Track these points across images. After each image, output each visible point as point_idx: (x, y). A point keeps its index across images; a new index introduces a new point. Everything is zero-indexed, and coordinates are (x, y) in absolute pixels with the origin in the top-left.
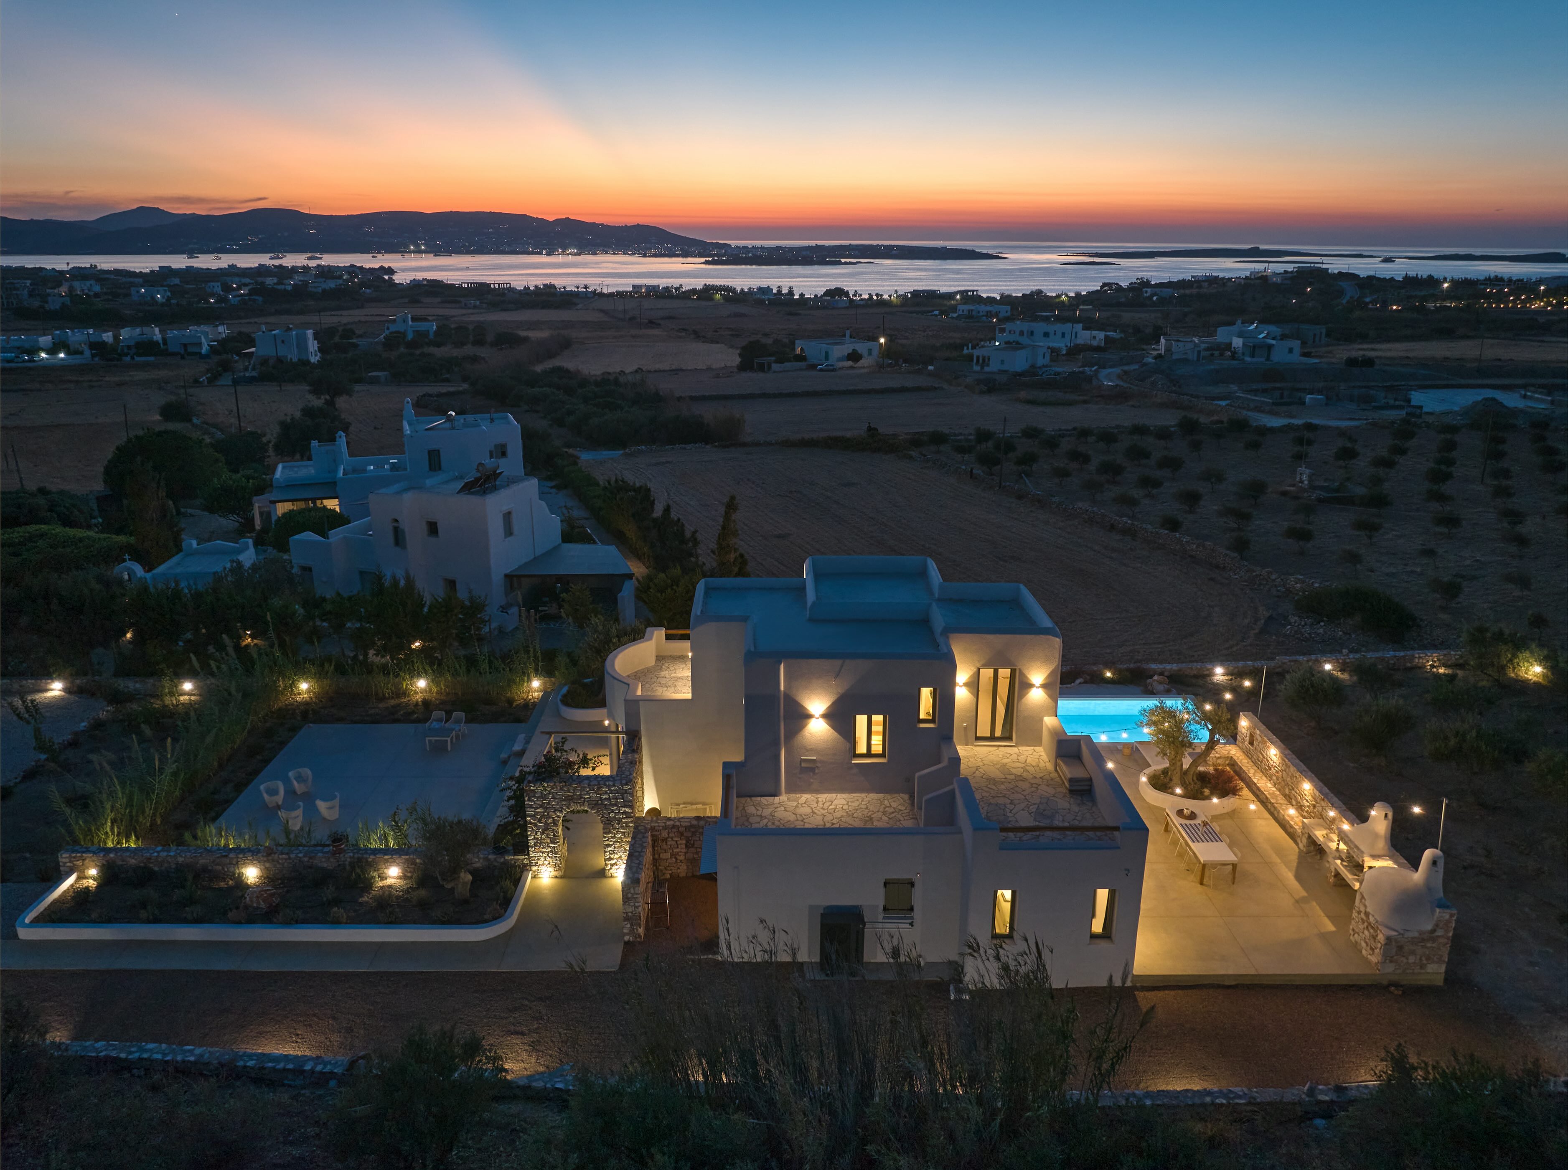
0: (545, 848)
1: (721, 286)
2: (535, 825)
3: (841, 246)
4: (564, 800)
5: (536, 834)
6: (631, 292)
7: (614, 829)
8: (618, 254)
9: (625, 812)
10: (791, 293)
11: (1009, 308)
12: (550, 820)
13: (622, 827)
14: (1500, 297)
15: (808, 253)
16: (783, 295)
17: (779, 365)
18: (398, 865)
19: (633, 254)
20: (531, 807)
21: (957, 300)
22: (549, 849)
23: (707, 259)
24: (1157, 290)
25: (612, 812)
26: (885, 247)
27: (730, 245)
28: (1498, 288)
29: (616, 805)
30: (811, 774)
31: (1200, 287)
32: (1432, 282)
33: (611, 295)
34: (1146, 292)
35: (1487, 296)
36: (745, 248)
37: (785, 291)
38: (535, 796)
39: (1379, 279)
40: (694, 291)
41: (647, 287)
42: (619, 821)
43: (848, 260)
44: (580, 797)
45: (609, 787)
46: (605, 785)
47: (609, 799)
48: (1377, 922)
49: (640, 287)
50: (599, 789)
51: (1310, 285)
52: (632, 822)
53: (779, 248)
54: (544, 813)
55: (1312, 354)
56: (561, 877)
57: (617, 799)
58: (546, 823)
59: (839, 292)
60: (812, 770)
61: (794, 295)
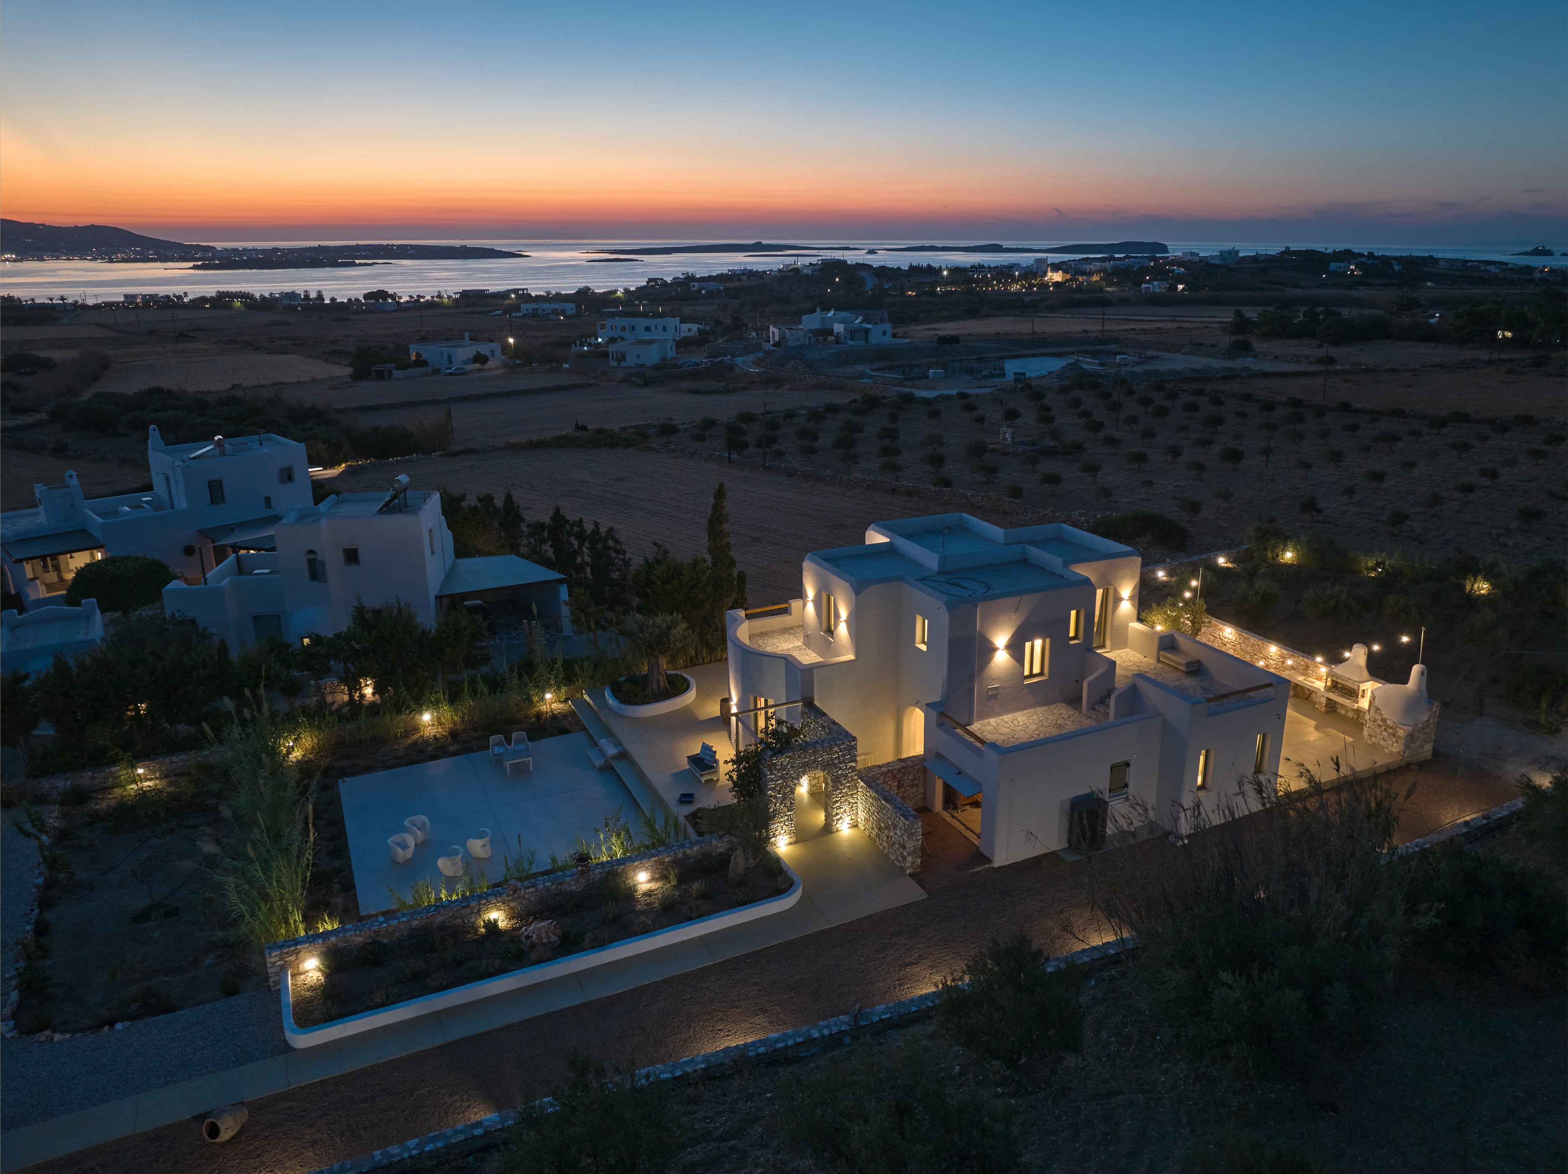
0: (782, 817)
1: (236, 292)
2: (775, 797)
3: (347, 247)
4: (801, 767)
5: (775, 806)
6: (123, 303)
7: (841, 785)
8: (73, 259)
9: (851, 767)
10: (320, 297)
11: (573, 305)
12: (788, 790)
13: (848, 782)
14: (986, 282)
15: (313, 254)
16: (311, 300)
17: (401, 372)
18: (647, 869)
19: (94, 259)
20: (772, 780)
21: (512, 299)
22: (786, 818)
23: (196, 263)
24: (704, 284)
25: (841, 769)
26: (397, 246)
27: (214, 248)
28: (983, 274)
29: (843, 762)
30: (995, 700)
31: (739, 280)
32: (931, 271)
33: (97, 307)
34: (694, 286)
35: (977, 281)
36: (235, 250)
37: (313, 295)
38: (776, 769)
39: (889, 268)
40: (203, 300)
41: (144, 296)
42: (846, 776)
43: (362, 261)
44: (815, 761)
45: (838, 746)
46: (836, 745)
47: (838, 758)
48: (1394, 723)
49: (135, 296)
50: (830, 750)
51: (837, 275)
52: (856, 775)
53: (276, 250)
54: (782, 783)
55: (898, 335)
56: (796, 842)
57: (845, 756)
58: (784, 794)
59: (382, 294)
60: (995, 696)
61: (324, 300)
